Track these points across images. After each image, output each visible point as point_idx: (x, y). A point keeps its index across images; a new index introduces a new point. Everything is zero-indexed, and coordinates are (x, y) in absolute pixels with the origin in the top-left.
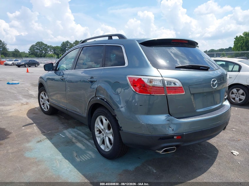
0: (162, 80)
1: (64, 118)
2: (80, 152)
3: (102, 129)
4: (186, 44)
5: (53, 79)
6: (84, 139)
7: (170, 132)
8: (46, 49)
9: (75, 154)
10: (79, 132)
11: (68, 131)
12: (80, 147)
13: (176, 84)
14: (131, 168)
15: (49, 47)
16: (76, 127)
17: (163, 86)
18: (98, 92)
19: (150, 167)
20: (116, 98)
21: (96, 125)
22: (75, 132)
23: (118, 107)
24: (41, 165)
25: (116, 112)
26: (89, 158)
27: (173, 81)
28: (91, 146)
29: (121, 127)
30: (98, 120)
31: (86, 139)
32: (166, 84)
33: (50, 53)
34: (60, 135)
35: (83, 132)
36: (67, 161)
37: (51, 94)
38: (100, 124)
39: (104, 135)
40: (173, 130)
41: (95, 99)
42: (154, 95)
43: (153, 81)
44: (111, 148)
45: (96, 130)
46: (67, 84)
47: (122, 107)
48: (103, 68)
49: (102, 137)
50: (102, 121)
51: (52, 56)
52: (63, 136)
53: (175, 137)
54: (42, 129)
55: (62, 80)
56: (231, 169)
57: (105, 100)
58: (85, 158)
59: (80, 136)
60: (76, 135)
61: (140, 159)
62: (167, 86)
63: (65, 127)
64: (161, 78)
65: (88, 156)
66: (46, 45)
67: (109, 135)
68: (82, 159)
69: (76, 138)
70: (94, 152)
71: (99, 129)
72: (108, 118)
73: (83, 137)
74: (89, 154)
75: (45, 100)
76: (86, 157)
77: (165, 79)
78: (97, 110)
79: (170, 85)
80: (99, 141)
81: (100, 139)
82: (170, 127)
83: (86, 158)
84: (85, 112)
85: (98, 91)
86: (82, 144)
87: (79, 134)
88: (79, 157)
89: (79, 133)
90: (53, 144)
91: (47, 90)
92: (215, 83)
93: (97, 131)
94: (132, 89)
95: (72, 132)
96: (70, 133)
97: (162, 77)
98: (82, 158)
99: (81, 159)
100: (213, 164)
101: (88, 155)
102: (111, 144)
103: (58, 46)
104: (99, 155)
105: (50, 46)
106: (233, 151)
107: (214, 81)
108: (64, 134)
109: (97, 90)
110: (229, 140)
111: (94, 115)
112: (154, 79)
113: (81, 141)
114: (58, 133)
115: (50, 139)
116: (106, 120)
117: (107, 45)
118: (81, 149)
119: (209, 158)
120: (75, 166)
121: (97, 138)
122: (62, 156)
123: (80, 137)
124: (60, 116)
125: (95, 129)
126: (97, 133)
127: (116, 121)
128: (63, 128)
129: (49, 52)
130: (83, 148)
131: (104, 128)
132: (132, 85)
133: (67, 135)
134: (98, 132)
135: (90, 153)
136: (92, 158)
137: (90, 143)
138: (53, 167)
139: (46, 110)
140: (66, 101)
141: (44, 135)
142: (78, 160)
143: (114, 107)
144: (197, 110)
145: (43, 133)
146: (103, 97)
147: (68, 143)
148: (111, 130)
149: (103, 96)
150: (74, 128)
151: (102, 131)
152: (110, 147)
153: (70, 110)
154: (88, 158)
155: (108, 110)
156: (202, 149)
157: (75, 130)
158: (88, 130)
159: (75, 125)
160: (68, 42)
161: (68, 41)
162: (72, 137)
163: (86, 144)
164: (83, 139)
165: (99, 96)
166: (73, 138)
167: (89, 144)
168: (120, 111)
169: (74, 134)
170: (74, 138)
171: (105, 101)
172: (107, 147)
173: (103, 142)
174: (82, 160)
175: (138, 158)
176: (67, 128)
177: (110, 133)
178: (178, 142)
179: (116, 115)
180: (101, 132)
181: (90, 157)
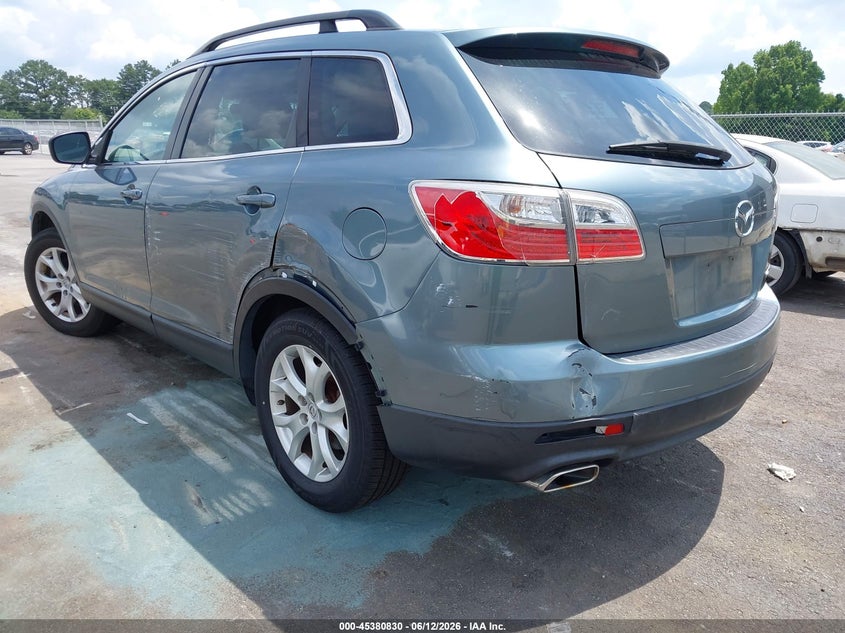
0: (561, 199)
1: (139, 350)
2: (214, 486)
3: (301, 397)
4: (632, 60)
5: (89, 199)
6: (224, 431)
7: (584, 408)
8: (62, 88)
9: (192, 494)
10: (204, 402)
11: (159, 401)
12: (211, 463)
13: (613, 216)
14: (417, 543)
15: (72, 81)
16: (188, 383)
17: (563, 227)
18: (282, 249)
19: (491, 539)
20: (360, 277)
21: (274, 381)
22: (186, 402)
23: (373, 314)
24: (54, 546)
25: (363, 333)
26: (250, 510)
27: (600, 204)
28: (256, 458)
29: (384, 393)
30: (283, 359)
31: (232, 431)
32: (576, 216)
33: (79, 105)
34: (130, 414)
35: (219, 404)
36: (161, 523)
37: (85, 255)
38: (293, 377)
39: (311, 420)
40: (594, 401)
41: (269, 277)
42: (525, 265)
43: (523, 204)
44: (338, 470)
45: (273, 399)
46: (147, 216)
47: (388, 314)
48: (302, 149)
49: (300, 425)
50: (299, 368)
51: (86, 117)
52: (139, 421)
53: (601, 430)
54: (53, 394)
55: (129, 199)
56: (779, 533)
57: (314, 283)
58: (232, 508)
59: (209, 419)
60: (191, 416)
61: (447, 505)
62: (578, 224)
63: (147, 382)
64: (555, 193)
65: (244, 501)
66: (62, 75)
67: (332, 421)
68: (222, 516)
69: (193, 427)
70: (266, 483)
71: (287, 397)
72: (323, 353)
73: (221, 424)
74: (249, 492)
75: (61, 281)
76: (237, 505)
77: (573, 195)
78: (279, 321)
79: (589, 221)
80: (287, 440)
81: (291, 437)
82: (582, 390)
83: (236, 511)
84: (228, 330)
85: (282, 242)
86: (219, 451)
87: (202, 412)
88: (211, 506)
89: (204, 407)
90: (101, 452)
91: (67, 239)
92: (748, 214)
93: (281, 402)
94: (433, 238)
95: (173, 404)
96: (168, 408)
97: (560, 187)
98: (221, 510)
99: (217, 512)
100: (712, 515)
101: (245, 496)
102: (338, 453)
103: (108, 79)
104: (290, 494)
105: (78, 79)
106: (774, 466)
107: (745, 208)
108: (144, 412)
109: (279, 243)
110: (751, 422)
111: (264, 341)
112: (527, 196)
113: (211, 441)
114: (119, 410)
115: (89, 434)
116: (317, 362)
117: (314, 53)
118: (215, 473)
119: (696, 495)
120: (197, 544)
121: (280, 431)
122: (142, 504)
123: (207, 424)
124: (126, 340)
125: (271, 395)
126: (277, 412)
127: (364, 368)
128: (138, 389)
129: (73, 100)
130: (224, 467)
131: (309, 394)
132: (433, 225)
133: (158, 418)
134: (284, 409)
135: (253, 487)
136: (264, 508)
137: (251, 448)
138: (103, 551)
139: (71, 318)
140: (145, 285)
141: (63, 417)
142: (206, 517)
143: (354, 311)
144: (680, 320)
145: (58, 407)
146: (303, 269)
147: (162, 448)
148: (341, 403)
149: (306, 268)
150: (181, 385)
151: (299, 404)
152: (336, 466)
153: (163, 321)
154: (245, 507)
155: (327, 322)
156: (665, 459)
157: (188, 395)
158: (238, 395)
159: (186, 376)
160: (144, 66)
161: (145, 63)
162: (175, 423)
163: (235, 451)
164: (219, 429)
165: (286, 267)
166: (182, 427)
167: (247, 451)
168: (381, 328)
169: (182, 410)
170: (184, 429)
171: (312, 287)
172: (321, 467)
173: (306, 447)
174: (220, 519)
175: (441, 501)
176: (153, 389)
177: (336, 413)
178: (610, 446)
179: (362, 345)
180: (298, 409)
181: (254, 503)
